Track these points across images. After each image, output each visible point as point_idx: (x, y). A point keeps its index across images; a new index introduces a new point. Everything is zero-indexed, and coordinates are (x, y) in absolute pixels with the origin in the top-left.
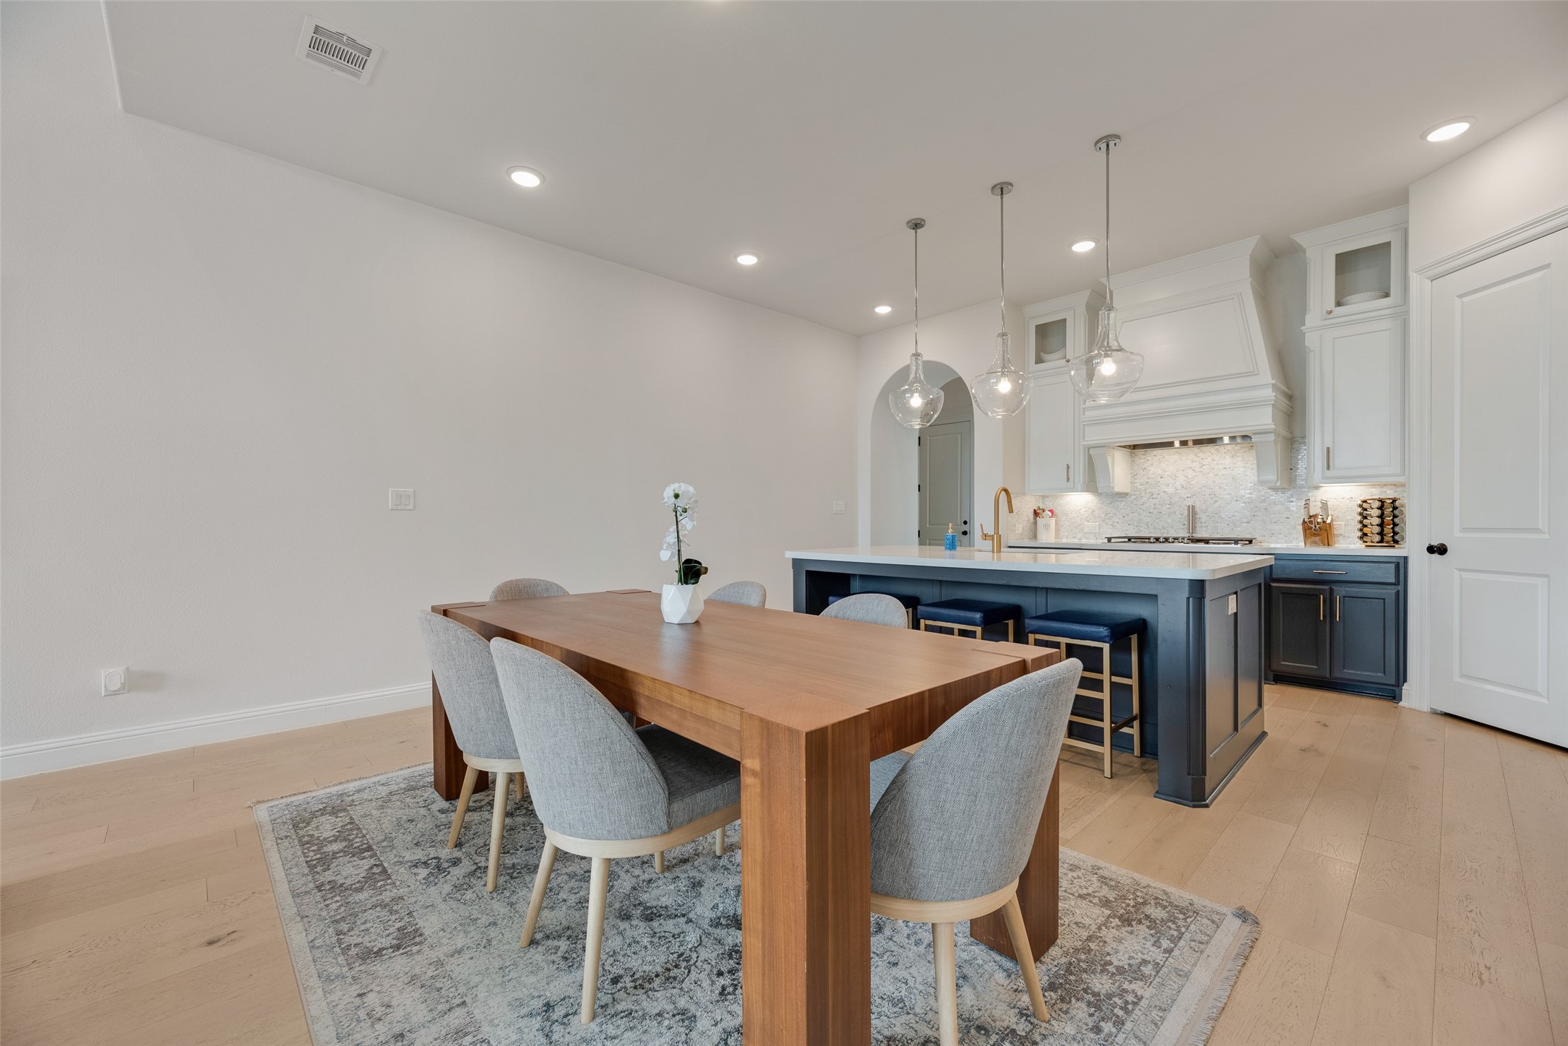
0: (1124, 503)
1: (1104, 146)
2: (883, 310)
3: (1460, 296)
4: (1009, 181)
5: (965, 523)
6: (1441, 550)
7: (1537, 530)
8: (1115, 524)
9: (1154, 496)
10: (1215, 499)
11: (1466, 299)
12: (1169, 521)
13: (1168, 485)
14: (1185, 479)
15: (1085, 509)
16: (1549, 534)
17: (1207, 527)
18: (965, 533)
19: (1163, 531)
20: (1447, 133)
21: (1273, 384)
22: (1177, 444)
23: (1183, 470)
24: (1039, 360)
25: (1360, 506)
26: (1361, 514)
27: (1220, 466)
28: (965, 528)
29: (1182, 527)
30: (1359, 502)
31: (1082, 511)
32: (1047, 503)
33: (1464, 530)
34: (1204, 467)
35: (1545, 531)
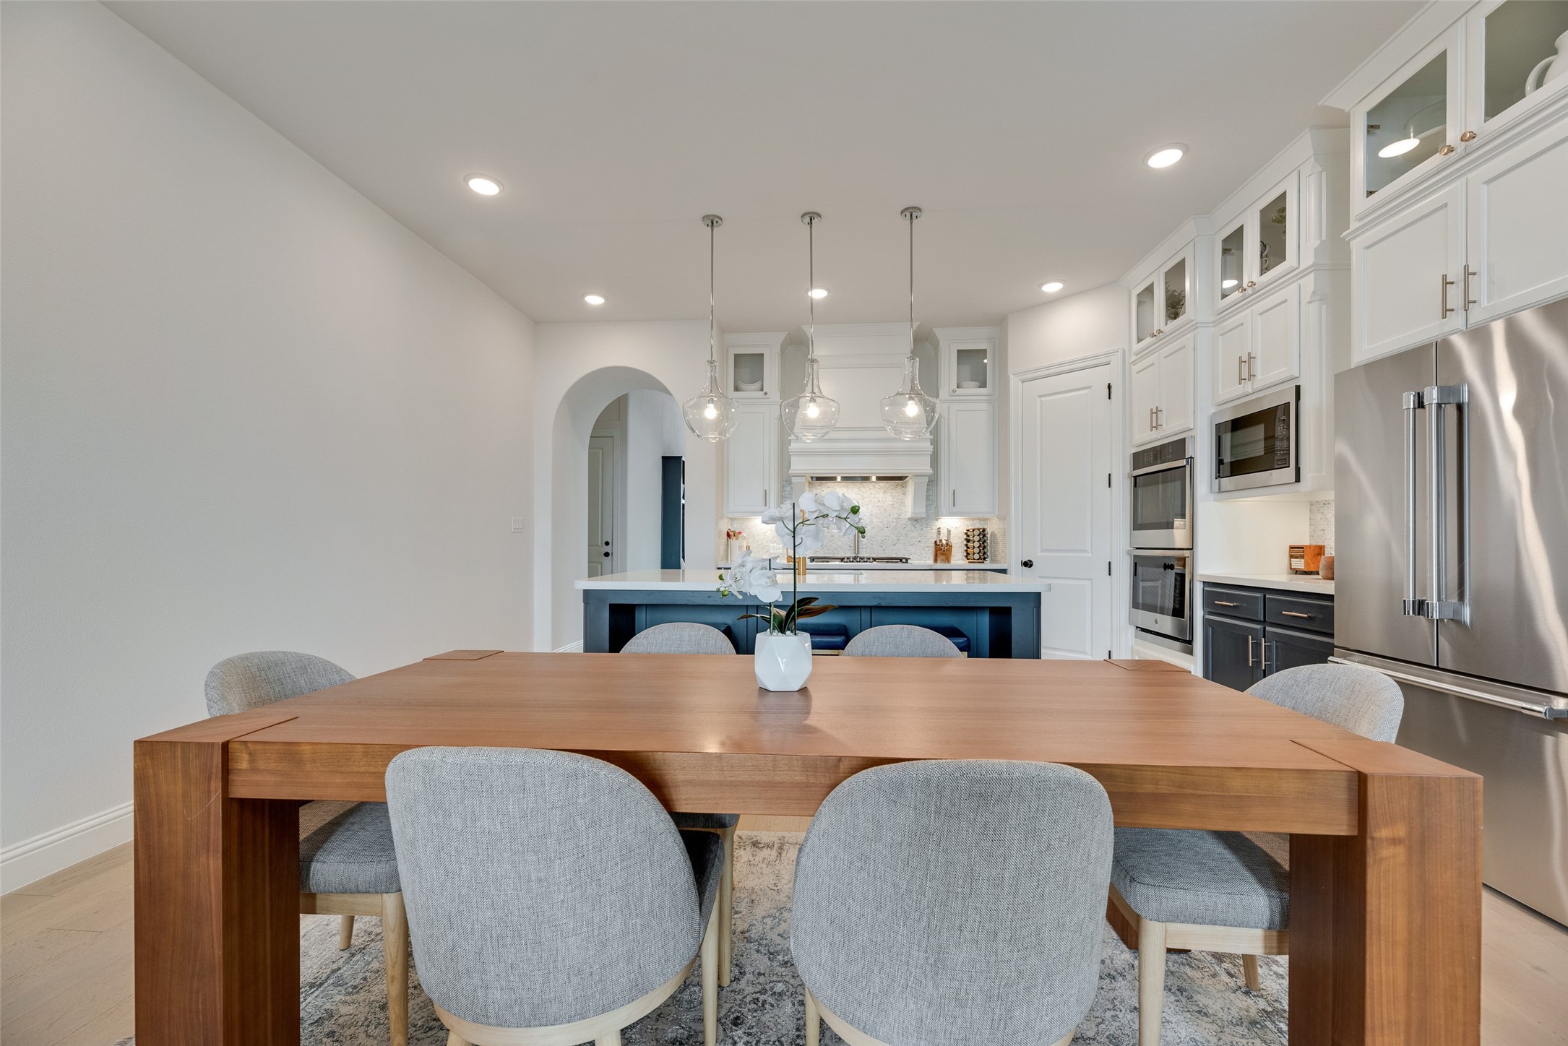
1: (908, 215)
2: (595, 300)
3: (1040, 396)
4: (819, 212)
5: (607, 543)
6: (1027, 564)
7: (1085, 551)
11: (1043, 399)
16: (1092, 553)
17: (866, 548)
18: (607, 554)
20: (1052, 288)
21: (931, 439)
22: (839, 479)
24: (737, 389)
25: (966, 534)
26: (966, 539)
27: (876, 500)
28: (608, 549)
29: (849, 548)
30: (965, 531)
32: (735, 525)
33: (1043, 550)
35: (1090, 551)
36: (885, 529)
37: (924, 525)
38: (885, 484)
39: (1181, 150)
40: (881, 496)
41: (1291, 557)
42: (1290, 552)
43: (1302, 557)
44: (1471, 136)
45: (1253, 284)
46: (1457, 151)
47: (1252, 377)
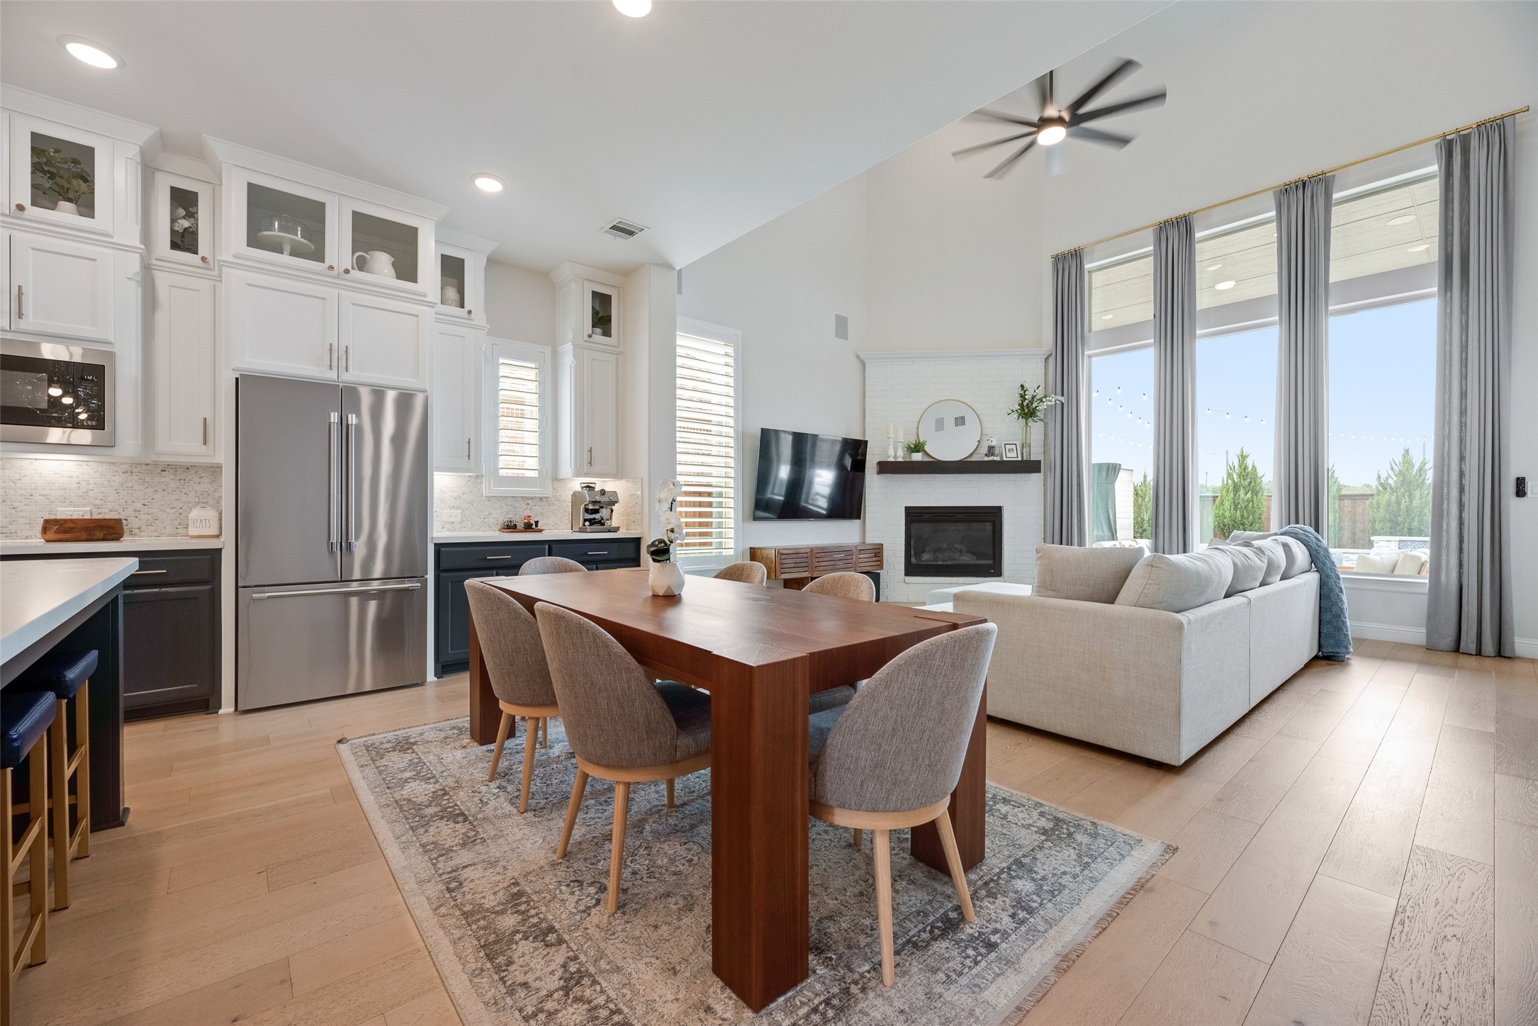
44: (347, 271)
45: (20, 208)
46: (335, 272)
47: (20, 315)
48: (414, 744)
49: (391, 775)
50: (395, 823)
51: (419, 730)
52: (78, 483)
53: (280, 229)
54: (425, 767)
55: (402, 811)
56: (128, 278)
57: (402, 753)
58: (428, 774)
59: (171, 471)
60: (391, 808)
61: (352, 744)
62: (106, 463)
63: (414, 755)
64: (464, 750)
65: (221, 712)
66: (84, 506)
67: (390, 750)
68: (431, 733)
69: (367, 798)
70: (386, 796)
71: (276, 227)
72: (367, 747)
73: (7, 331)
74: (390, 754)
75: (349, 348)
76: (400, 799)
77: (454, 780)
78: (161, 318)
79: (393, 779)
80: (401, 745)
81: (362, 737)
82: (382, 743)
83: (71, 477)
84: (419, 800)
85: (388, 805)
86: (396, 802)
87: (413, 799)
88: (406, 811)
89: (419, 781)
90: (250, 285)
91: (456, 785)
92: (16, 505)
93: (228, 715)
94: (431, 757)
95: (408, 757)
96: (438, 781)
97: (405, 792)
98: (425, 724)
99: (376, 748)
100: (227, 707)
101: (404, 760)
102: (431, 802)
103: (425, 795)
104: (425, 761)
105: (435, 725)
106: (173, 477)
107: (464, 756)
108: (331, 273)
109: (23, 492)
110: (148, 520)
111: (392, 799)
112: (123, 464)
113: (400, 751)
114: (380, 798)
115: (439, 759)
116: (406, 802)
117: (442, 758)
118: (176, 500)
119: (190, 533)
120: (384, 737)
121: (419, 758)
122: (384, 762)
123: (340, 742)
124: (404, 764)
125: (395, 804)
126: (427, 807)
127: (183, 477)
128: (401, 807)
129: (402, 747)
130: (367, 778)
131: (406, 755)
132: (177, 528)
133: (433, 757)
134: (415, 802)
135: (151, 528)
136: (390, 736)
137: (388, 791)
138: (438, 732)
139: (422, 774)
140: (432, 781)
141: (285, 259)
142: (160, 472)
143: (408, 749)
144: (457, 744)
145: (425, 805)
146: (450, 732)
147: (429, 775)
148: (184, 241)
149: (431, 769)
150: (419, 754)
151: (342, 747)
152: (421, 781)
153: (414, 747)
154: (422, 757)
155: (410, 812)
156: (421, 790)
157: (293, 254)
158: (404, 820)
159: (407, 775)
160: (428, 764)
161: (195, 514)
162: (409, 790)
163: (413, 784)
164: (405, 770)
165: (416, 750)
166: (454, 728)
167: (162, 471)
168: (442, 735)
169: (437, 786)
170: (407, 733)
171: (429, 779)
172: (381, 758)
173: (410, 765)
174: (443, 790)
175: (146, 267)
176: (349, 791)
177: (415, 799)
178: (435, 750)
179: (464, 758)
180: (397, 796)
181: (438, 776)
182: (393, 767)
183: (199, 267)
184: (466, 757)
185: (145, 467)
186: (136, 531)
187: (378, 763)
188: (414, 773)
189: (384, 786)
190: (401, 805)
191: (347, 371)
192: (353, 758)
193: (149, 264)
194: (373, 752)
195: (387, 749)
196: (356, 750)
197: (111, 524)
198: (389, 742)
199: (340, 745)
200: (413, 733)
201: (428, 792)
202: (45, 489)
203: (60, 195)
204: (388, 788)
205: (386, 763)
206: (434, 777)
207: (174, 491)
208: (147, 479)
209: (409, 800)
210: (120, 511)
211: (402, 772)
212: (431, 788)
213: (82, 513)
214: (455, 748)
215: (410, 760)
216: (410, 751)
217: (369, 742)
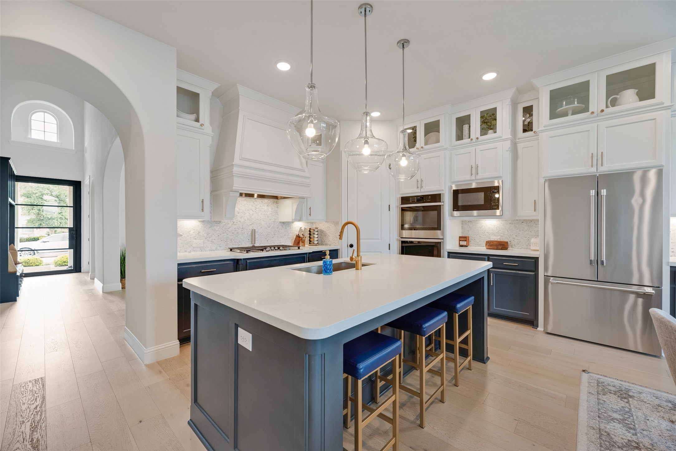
0: (218, 227)
1: (402, 44)
7: (378, 239)
8: (213, 241)
9: (235, 224)
10: (261, 226)
12: (242, 237)
13: (241, 218)
14: (249, 215)
15: (193, 231)
17: (258, 240)
19: (239, 243)
23: (248, 210)
27: (263, 210)
29: (248, 241)
31: (191, 233)
34: (257, 209)
35: (380, 239)
36: (268, 228)
37: (287, 226)
38: (268, 200)
39: (496, 73)
40: (266, 208)
41: (460, 241)
42: (459, 239)
43: (466, 241)
44: (602, 111)
45: (477, 138)
46: (595, 114)
47: (477, 174)
48: (631, 397)
49: (605, 409)
50: (592, 444)
51: (640, 389)
52: (497, 228)
53: (566, 105)
54: (632, 418)
55: (600, 438)
56: (507, 151)
57: (619, 398)
58: (631, 424)
59: (525, 222)
60: (594, 431)
61: (590, 376)
62: (504, 220)
63: (627, 405)
64: (670, 424)
65: (538, 329)
66: (498, 236)
67: (612, 392)
68: (649, 396)
69: (583, 415)
70: (595, 421)
71: (564, 104)
72: (598, 383)
73: (474, 180)
74: (611, 395)
75: (603, 153)
76: (603, 430)
77: (650, 442)
78: (519, 162)
79: (605, 413)
80: (621, 393)
81: (598, 374)
82: (609, 385)
83: (495, 226)
84: (616, 439)
85: (594, 429)
86: (600, 430)
87: (611, 435)
88: (603, 440)
89: (622, 425)
90: (550, 137)
91: (651, 447)
92: (481, 235)
93: (540, 331)
94: (640, 414)
95: (622, 404)
96: (636, 435)
97: (608, 427)
98: (646, 387)
99: (603, 386)
100: (541, 328)
101: (619, 404)
102: (624, 446)
103: (622, 438)
104: (634, 414)
105: (654, 391)
106: (526, 225)
107: (669, 429)
108: (593, 115)
109: (482, 231)
110: (517, 242)
111: (598, 426)
112: (509, 220)
113: (618, 397)
114: (591, 420)
115: (645, 419)
116: (606, 434)
117: (648, 420)
118: (527, 234)
119: (531, 249)
120: (612, 381)
121: (630, 409)
122: (604, 398)
123: (584, 371)
124: (617, 407)
125: (598, 431)
126: (619, 447)
127: (530, 225)
128: (601, 435)
129: (621, 394)
130: (589, 402)
131: (622, 402)
132: (527, 246)
133: (641, 414)
134: (612, 438)
135: (518, 245)
136: (617, 383)
137: (598, 419)
138: (654, 398)
139: (626, 422)
140: (632, 431)
141: (570, 118)
142: (521, 223)
143: (625, 398)
144: (667, 416)
145: (618, 446)
146: (665, 404)
147: (632, 426)
148: (528, 128)
149: (636, 422)
150: (632, 406)
151: (585, 375)
152: (624, 426)
153: (630, 399)
154: (633, 410)
155: (606, 443)
156: (620, 433)
157: (573, 114)
158: (599, 445)
159: (616, 416)
160: (635, 418)
161: (533, 240)
162: (612, 427)
163: (617, 425)
164: (616, 412)
165: (631, 402)
166: (670, 402)
167: (522, 222)
168: (657, 402)
169: (634, 438)
170: (630, 387)
171: (630, 428)
172: (604, 395)
173: (621, 410)
174: (637, 444)
175: (514, 144)
176: (574, 404)
177: (613, 437)
178: (645, 410)
179: (667, 430)
180: (602, 426)
181: (638, 430)
182: (609, 405)
183: (533, 136)
184: (670, 431)
185: (516, 221)
186: (513, 246)
187: (600, 397)
188: (621, 418)
189: (597, 414)
190: (602, 434)
191: (602, 166)
192: (587, 385)
193: (516, 142)
194: (600, 388)
195: (610, 390)
196: (591, 381)
197: (504, 243)
198: (614, 386)
199: (584, 373)
200: (635, 389)
201: (625, 437)
202: (488, 230)
203: (489, 128)
204: (599, 417)
205: (605, 400)
206: (634, 429)
207: (526, 230)
208: (517, 226)
209: (609, 434)
210: (509, 238)
211: (613, 412)
212: (629, 436)
213: (497, 239)
214: (663, 418)
215: (622, 407)
216: (626, 400)
217: (601, 380)
